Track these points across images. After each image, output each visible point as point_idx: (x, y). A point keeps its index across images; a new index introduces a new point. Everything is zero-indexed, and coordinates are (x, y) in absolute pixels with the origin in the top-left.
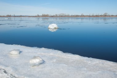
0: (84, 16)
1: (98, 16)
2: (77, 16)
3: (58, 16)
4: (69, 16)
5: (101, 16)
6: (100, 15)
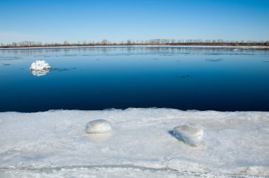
0: (69, 45)
1: (93, 45)
2: (56, 45)
4: (41, 46)
5: (98, 45)
6: (96, 42)
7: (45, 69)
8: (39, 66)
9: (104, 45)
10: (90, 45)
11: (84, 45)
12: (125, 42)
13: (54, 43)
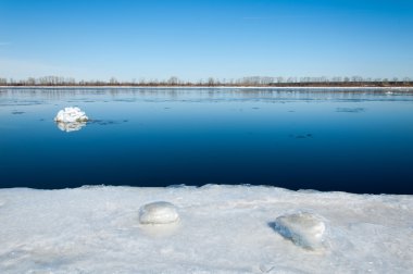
0: (118, 84)
1: (156, 85)
2: (98, 84)
3: (39, 82)
5: (163, 84)
6: (159, 81)
7: (79, 120)
8: (70, 117)
9: (173, 85)
10: (151, 84)
11: (141, 85)
12: (205, 81)
13: (95, 81)
